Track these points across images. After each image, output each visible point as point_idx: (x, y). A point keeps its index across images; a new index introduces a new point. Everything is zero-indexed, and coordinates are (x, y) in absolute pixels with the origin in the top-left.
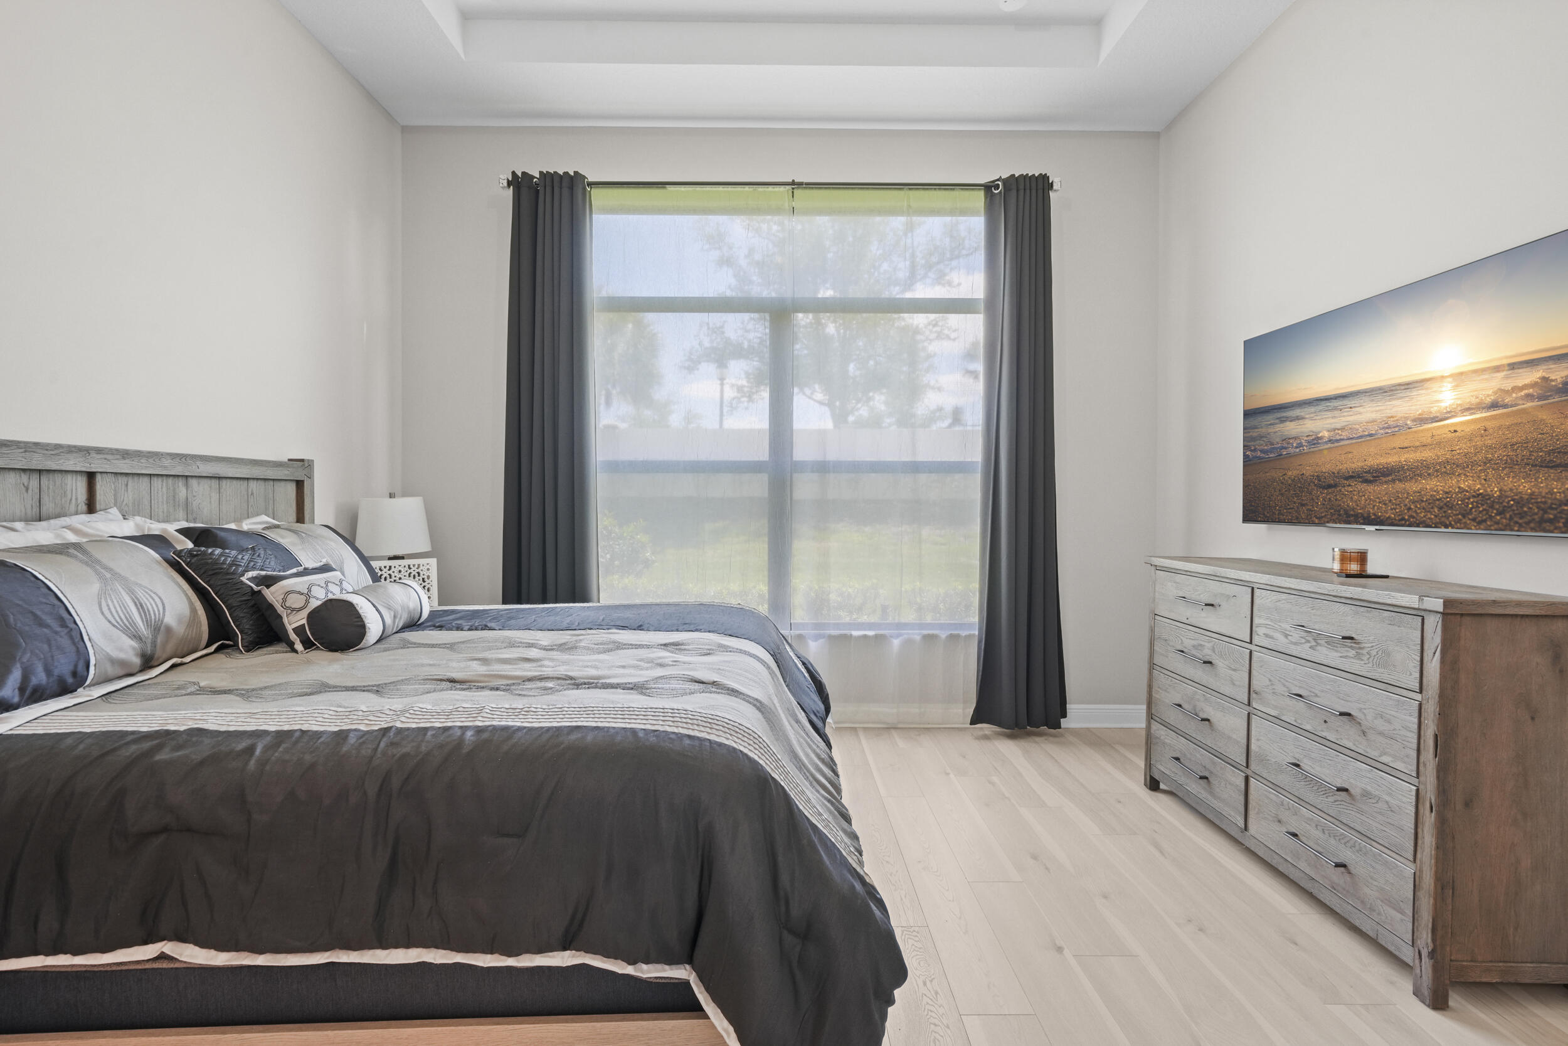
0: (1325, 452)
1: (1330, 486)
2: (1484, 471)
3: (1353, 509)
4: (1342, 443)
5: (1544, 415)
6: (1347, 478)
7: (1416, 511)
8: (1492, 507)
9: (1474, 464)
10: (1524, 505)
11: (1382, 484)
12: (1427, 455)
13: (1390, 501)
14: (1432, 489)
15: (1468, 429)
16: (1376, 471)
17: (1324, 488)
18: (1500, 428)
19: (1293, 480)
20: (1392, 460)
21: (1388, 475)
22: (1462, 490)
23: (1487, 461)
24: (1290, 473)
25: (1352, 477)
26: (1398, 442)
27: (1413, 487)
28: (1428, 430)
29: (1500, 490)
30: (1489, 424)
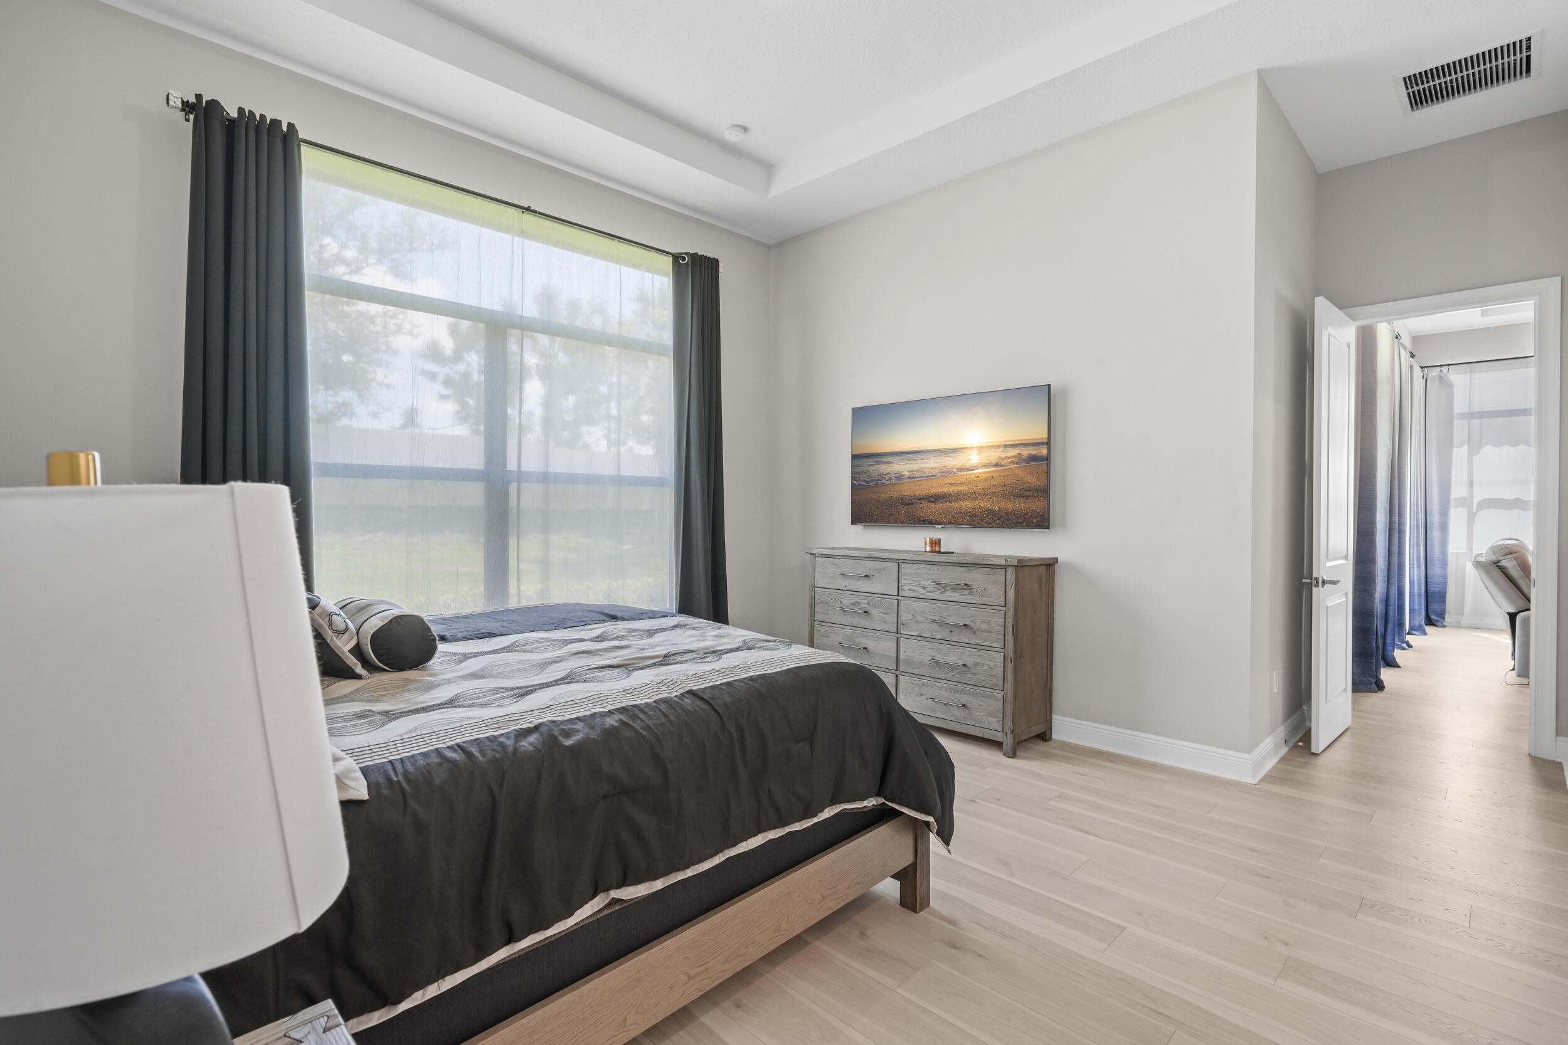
0: (906, 484)
1: (909, 504)
2: (992, 497)
3: (923, 517)
4: (917, 479)
5: (1018, 472)
6: (919, 500)
7: (957, 519)
8: (995, 516)
9: (987, 494)
10: (1009, 515)
11: (939, 503)
12: (964, 488)
13: (944, 513)
14: (966, 506)
15: (985, 476)
16: (936, 496)
17: (905, 505)
18: (999, 476)
19: (885, 500)
20: (945, 490)
21: (943, 498)
22: (981, 507)
23: (993, 493)
24: (883, 495)
25: (922, 499)
26: (949, 480)
27: (956, 505)
28: (965, 475)
29: (999, 508)
30: (995, 474)
